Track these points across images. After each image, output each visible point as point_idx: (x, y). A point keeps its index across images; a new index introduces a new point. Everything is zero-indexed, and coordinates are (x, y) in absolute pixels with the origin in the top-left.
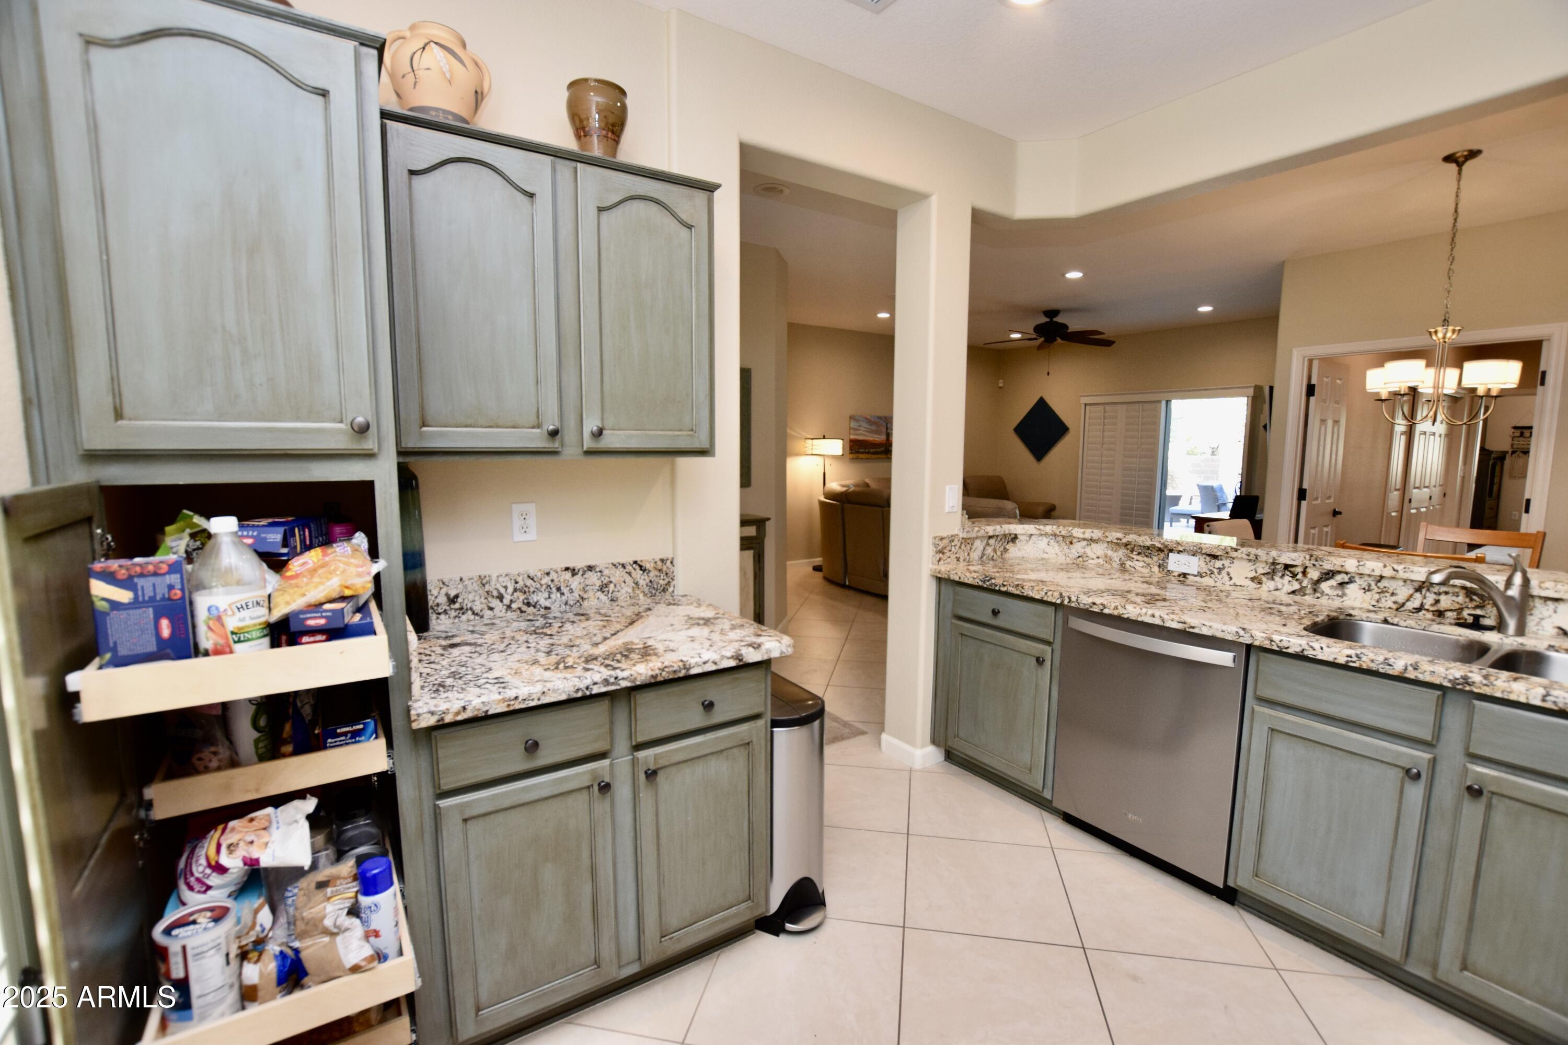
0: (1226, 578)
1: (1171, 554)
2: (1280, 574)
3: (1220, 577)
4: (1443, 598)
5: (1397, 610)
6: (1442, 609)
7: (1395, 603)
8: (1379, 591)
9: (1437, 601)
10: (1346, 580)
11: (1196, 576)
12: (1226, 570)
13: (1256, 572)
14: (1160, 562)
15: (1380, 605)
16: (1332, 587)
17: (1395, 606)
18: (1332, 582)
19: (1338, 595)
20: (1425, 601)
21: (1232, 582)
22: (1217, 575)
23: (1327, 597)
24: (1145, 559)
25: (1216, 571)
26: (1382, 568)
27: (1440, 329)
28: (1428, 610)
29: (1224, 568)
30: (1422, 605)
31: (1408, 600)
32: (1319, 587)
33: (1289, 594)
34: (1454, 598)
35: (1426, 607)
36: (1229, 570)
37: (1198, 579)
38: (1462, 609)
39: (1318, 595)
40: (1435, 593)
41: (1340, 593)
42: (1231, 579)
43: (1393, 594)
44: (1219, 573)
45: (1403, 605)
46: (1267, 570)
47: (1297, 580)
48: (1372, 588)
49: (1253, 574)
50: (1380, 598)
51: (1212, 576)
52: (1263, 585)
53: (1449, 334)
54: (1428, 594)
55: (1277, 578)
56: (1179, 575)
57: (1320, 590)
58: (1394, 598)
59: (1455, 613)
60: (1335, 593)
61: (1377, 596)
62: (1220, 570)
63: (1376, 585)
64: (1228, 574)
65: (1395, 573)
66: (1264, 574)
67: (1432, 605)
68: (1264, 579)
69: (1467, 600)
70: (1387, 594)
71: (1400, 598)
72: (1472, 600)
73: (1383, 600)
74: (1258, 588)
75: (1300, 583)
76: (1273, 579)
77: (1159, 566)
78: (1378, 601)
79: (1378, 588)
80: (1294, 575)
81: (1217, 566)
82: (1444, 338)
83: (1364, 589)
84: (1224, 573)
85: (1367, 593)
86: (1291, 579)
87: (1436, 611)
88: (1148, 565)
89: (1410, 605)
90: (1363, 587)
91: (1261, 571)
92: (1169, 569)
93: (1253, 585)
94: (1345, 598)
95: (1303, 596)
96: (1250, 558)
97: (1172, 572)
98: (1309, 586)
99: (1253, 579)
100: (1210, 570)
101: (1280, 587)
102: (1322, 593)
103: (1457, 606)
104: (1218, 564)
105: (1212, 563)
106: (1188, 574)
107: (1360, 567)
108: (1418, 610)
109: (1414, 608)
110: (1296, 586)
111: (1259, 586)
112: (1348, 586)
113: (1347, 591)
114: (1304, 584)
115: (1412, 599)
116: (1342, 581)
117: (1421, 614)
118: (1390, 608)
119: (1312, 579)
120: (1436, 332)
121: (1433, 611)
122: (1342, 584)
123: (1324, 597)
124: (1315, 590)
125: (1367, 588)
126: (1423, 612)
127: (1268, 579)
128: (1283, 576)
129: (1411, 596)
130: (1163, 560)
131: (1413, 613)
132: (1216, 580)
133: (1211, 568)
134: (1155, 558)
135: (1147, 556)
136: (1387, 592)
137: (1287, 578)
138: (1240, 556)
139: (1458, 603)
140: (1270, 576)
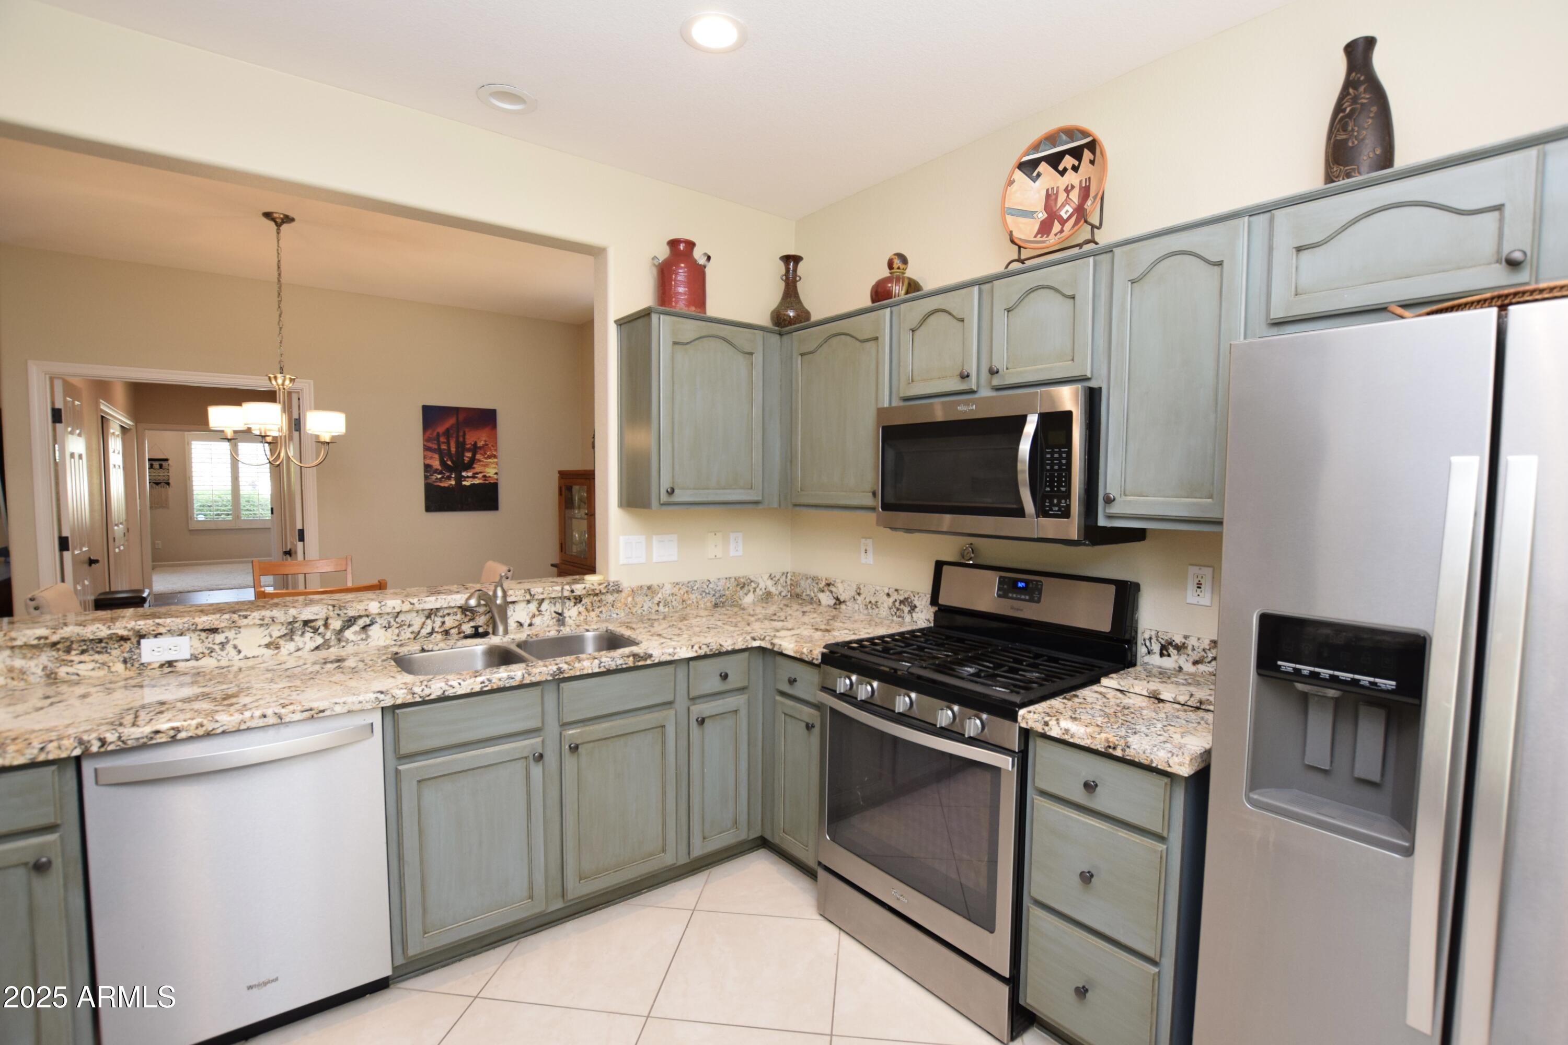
0: (233, 652)
1: (143, 641)
2: (300, 633)
3: (224, 653)
4: (447, 619)
5: (415, 638)
6: (447, 629)
7: (412, 633)
8: (398, 625)
9: (443, 623)
10: (368, 622)
11: (187, 660)
12: (231, 643)
13: (271, 636)
14: (126, 655)
15: (401, 638)
16: (355, 633)
17: (412, 636)
18: (355, 628)
19: (362, 640)
20: (434, 625)
21: (241, 656)
22: (220, 652)
23: (353, 643)
24: (97, 657)
25: (217, 647)
26: (401, 605)
27: (279, 376)
28: (437, 632)
29: (228, 642)
30: (433, 629)
31: (422, 628)
32: (342, 636)
33: (313, 651)
34: (455, 617)
35: (436, 630)
36: (236, 642)
37: (193, 663)
38: (460, 625)
39: (343, 644)
40: (441, 617)
41: (364, 636)
42: (239, 652)
43: (409, 626)
44: (222, 649)
45: (419, 632)
46: (284, 631)
47: (319, 634)
48: (392, 624)
49: (267, 640)
50: (400, 632)
51: (213, 654)
52: (282, 649)
54: (436, 619)
55: (296, 638)
56: (162, 666)
57: (344, 639)
58: (411, 629)
59: (457, 629)
60: (359, 638)
61: (397, 631)
62: (223, 645)
63: (395, 621)
64: (235, 647)
65: (412, 606)
66: (280, 637)
67: (440, 627)
68: (282, 642)
69: (463, 616)
70: (405, 627)
71: (416, 628)
72: (466, 615)
73: (402, 633)
74: (276, 654)
75: (323, 637)
76: (292, 640)
77: (125, 662)
78: (398, 636)
79: (397, 623)
80: (315, 630)
81: (217, 641)
83: (385, 627)
84: (229, 648)
85: (389, 630)
86: (312, 635)
87: (443, 631)
88: (104, 664)
89: (424, 632)
90: (384, 625)
91: (276, 634)
92: (144, 659)
93: (269, 652)
94: (369, 640)
95: (328, 649)
96: (266, 622)
97: (149, 664)
98: (333, 637)
99: (268, 646)
100: (209, 648)
101: (301, 646)
102: (347, 641)
103: (457, 623)
104: (219, 638)
105: (210, 640)
106: (176, 661)
107: (383, 608)
108: (431, 634)
109: (428, 634)
110: (319, 640)
111: (276, 651)
112: (371, 628)
113: (370, 633)
114: (327, 637)
115: (425, 626)
116: (364, 624)
117: (433, 636)
118: (409, 639)
119: (334, 630)
121: (441, 632)
122: (364, 628)
123: (350, 644)
124: (339, 640)
125: (387, 626)
126: (435, 635)
127: (286, 641)
128: (303, 633)
129: (424, 623)
130: (130, 651)
131: (427, 637)
132: (219, 658)
133: (211, 645)
134: (115, 653)
135: (99, 653)
136: (405, 625)
137: (308, 635)
138: (251, 623)
139: (457, 620)
140: (288, 637)
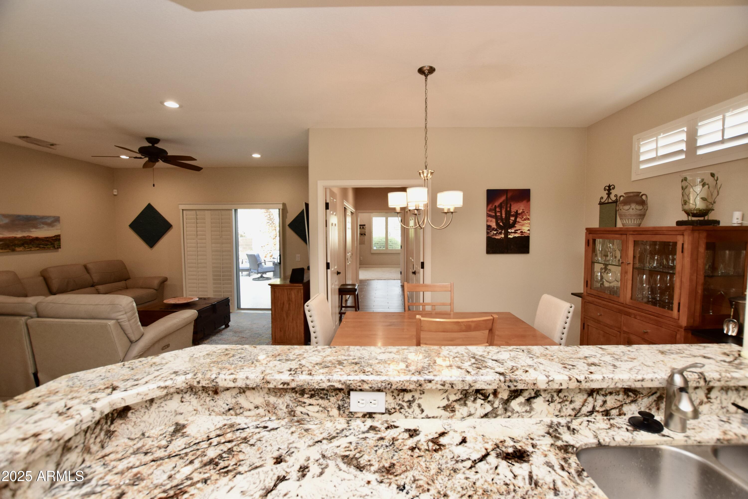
0: (418, 411)
1: (352, 393)
2: (472, 399)
3: (410, 411)
4: (609, 398)
5: (575, 416)
6: (608, 409)
7: (573, 409)
8: (561, 400)
9: (605, 402)
10: (533, 395)
11: (383, 414)
12: (417, 402)
13: (448, 400)
14: (340, 403)
15: (562, 414)
16: (520, 404)
17: (573, 413)
18: (521, 399)
19: (526, 411)
20: (596, 404)
21: (424, 415)
22: (407, 410)
23: (518, 414)
24: (321, 402)
25: (405, 404)
26: (568, 381)
27: (425, 171)
28: (598, 411)
29: (414, 400)
30: (594, 407)
31: (583, 405)
32: (509, 406)
33: (482, 417)
34: (616, 397)
35: (597, 409)
36: (420, 401)
37: (386, 417)
38: (622, 405)
39: (509, 414)
40: (603, 395)
41: (528, 408)
42: (422, 411)
43: (571, 402)
44: (409, 407)
45: (580, 409)
46: (459, 396)
47: (489, 402)
48: (554, 399)
49: (445, 402)
50: (562, 407)
51: (402, 410)
52: (457, 412)
53: (429, 175)
54: (598, 397)
55: (469, 403)
56: (364, 416)
57: (510, 409)
58: (572, 406)
59: (617, 410)
60: (524, 409)
61: (559, 406)
62: (410, 403)
63: (558, 395)
64: (419, 406)
65: (579, 384)
66: (456, 401)
67: (601, 406)
68: (457, 406)
69: (625, 397)
70: (567, 403)
71: (577, 405)
72: (628, 396)
73: (564, 409)
74: (453, 416)
75: (492, 405)
76: (465, 405)
77: (339, 408)
78: (560, 411)
79: (560, 398)
80: (486, 397)
81: (406, 399)
82: (427, 177)
83: (548, 401)
84: (415, 405)
85: (551, 404)
86: (482, 402)
87: (604, 411)
88: (325, 408)
89: (585, 410)
90: (547, 399)
91: (453, 398)
92: (352, 410)
93: (447, 414)
94: (533, 413)
95: (495, 417)
96: (446, 387)
97: (356, 413)
98: (501, 406)
99: (445, 408)
100: (399, 405)
101: (473, 412)
102: (513, 411)
103: (619, 404)
104: (408, 397)
105: (400, 397)
106: (375, 413)
107: (550, 383)
108: (591, 413)
109: (588, 412)
110: (488, 408)
111: (452, 414)
112: (535, 400)
113: (534, 406)
114: (496, 405)
115: (586, 404)
116: (529, 396)
117: (593, 415)
118: (570, 415)
119: (502, 399)
120: (423, 172)
121: (602, 412)
122: (529, 400)
123: (515, 415)
124: (506, 410)
125: (550, 400)
126: (595, 414)
127: (461, 405)
128: (475, 399)
129: (585, 401)
130: (343, 400)
131: (587, 416)
132: (407, 414)
133: (400, 402)
134: (333, 399)
135: (322, 398)
136: (567, 400)
137: (479, 402)
138: (434, 388)
139: (619, 401)
140: (462, 402)
